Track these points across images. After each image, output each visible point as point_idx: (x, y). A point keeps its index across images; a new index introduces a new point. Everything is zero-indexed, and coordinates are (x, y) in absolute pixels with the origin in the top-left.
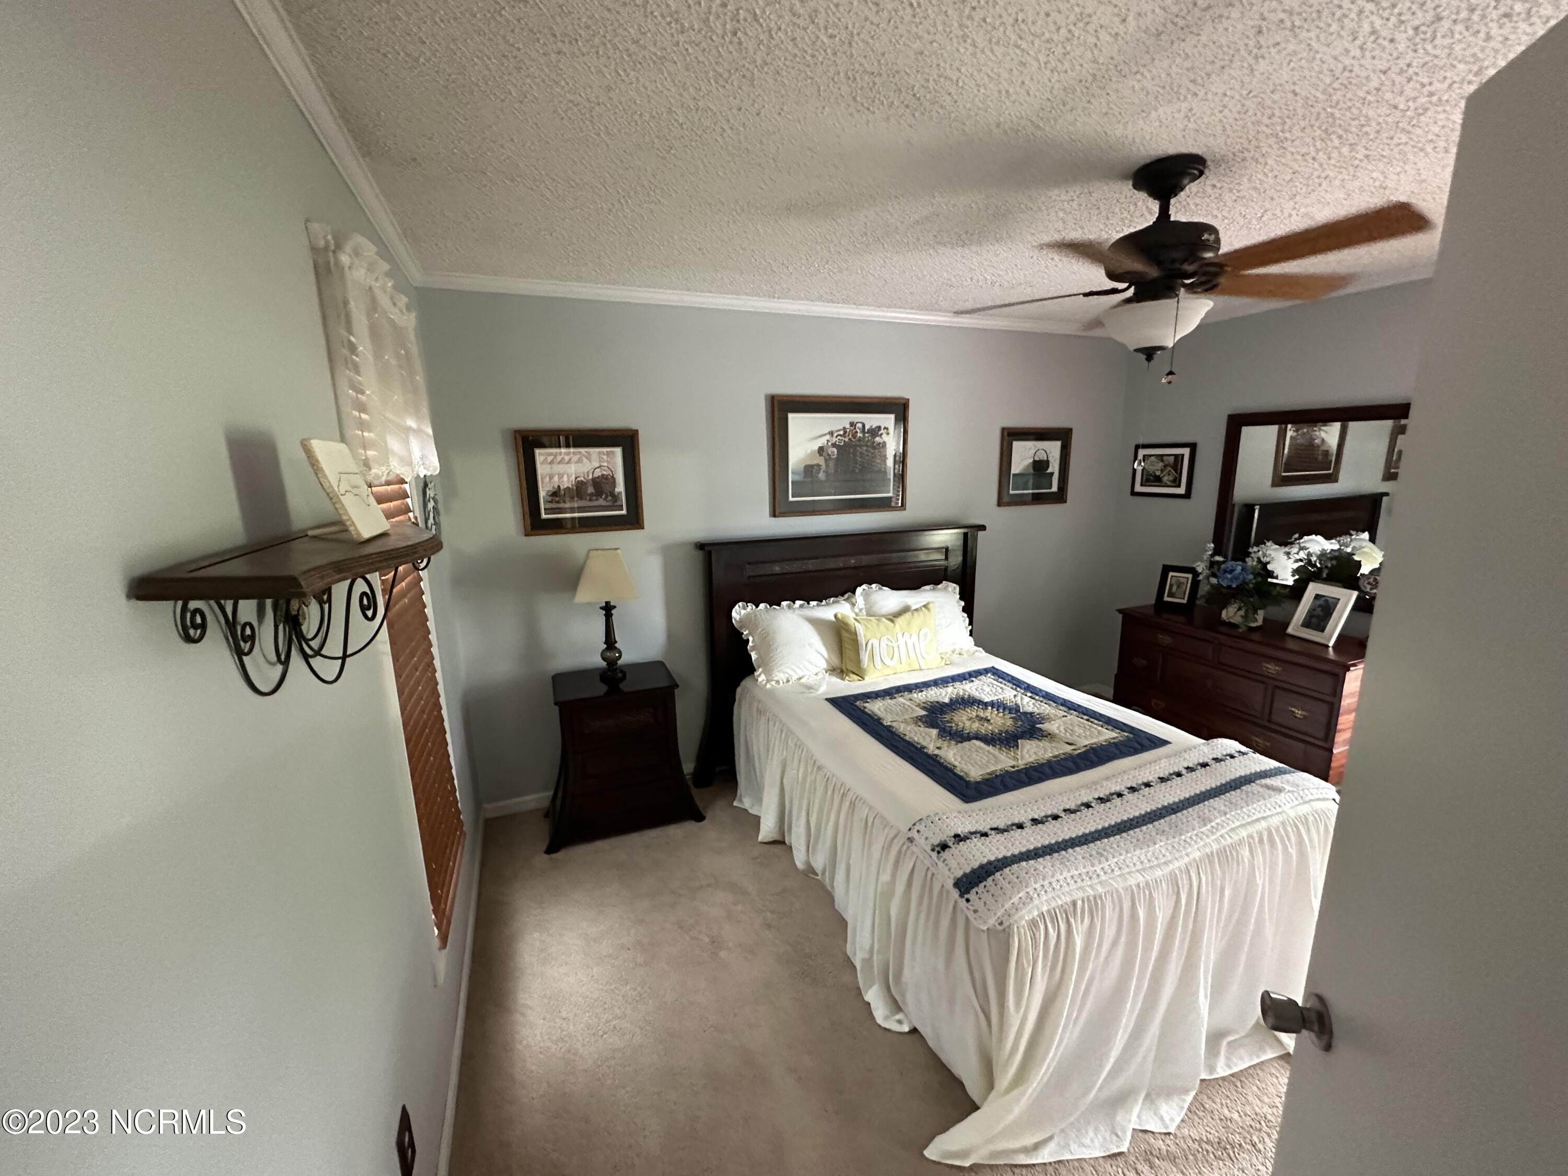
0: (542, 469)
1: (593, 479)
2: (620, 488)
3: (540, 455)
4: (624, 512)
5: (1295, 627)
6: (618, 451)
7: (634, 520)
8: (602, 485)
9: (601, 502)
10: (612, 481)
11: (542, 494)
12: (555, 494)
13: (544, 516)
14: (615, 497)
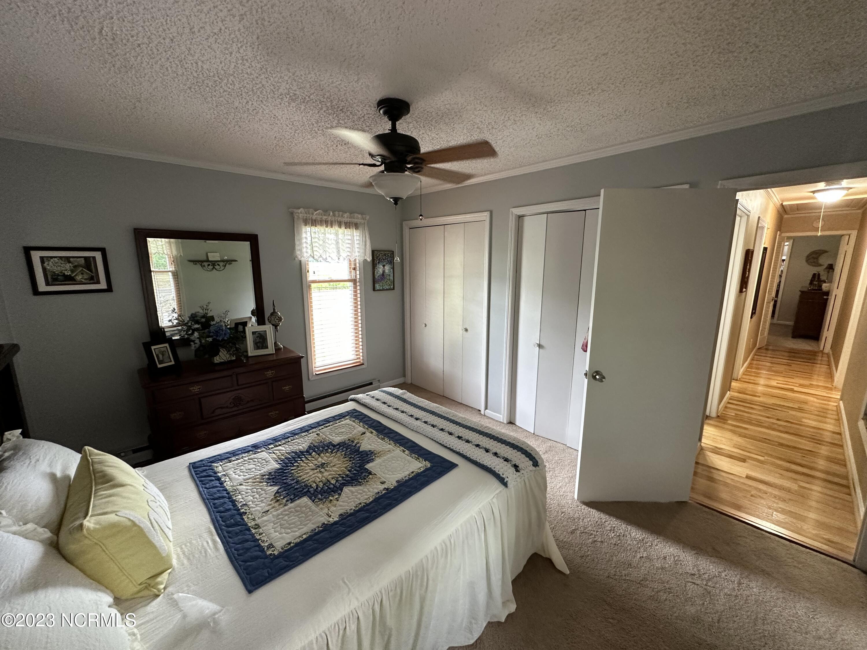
5: (252, 351)
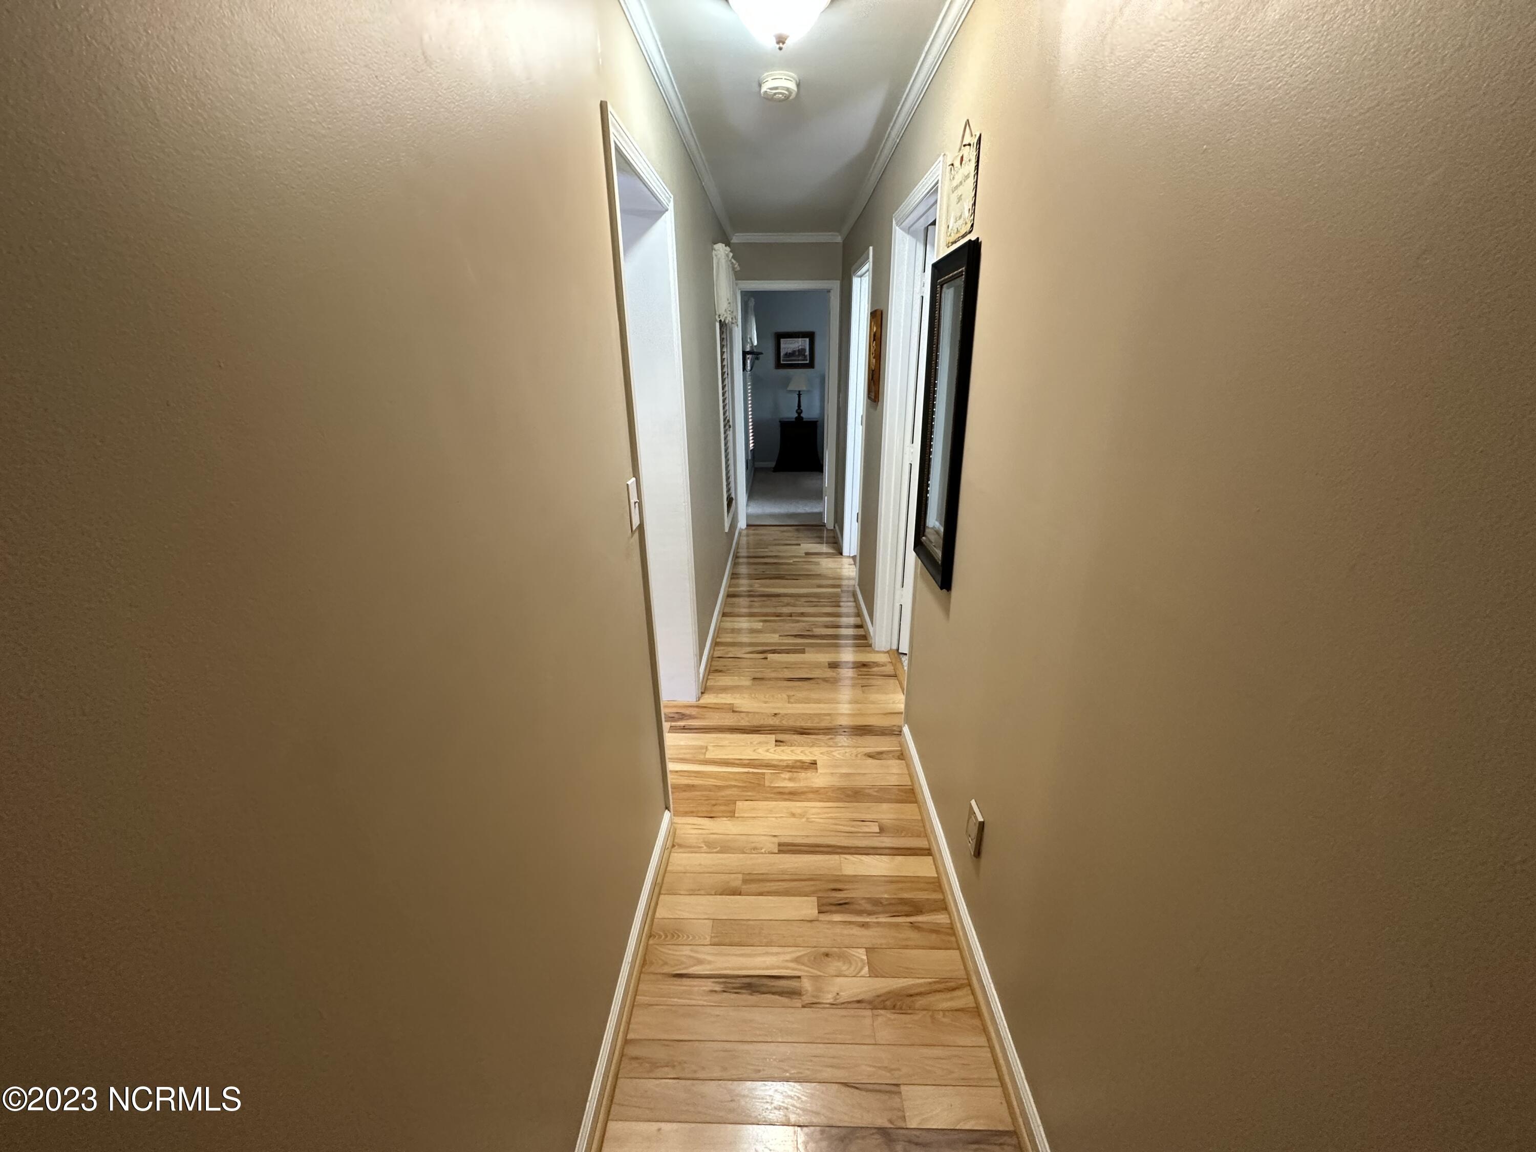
0: (782, 346)
1: (799, 350)
2: (807, 353)
3: (782, 340)
4: (808, 362)
6: (807, 340)
7: (811, 365)
8: (801, 352)
9: (800, 358)
10: (804, 350)
11: (782, 354)
12: (786, 355)
13: (782, 362)
14: (805, 356)
